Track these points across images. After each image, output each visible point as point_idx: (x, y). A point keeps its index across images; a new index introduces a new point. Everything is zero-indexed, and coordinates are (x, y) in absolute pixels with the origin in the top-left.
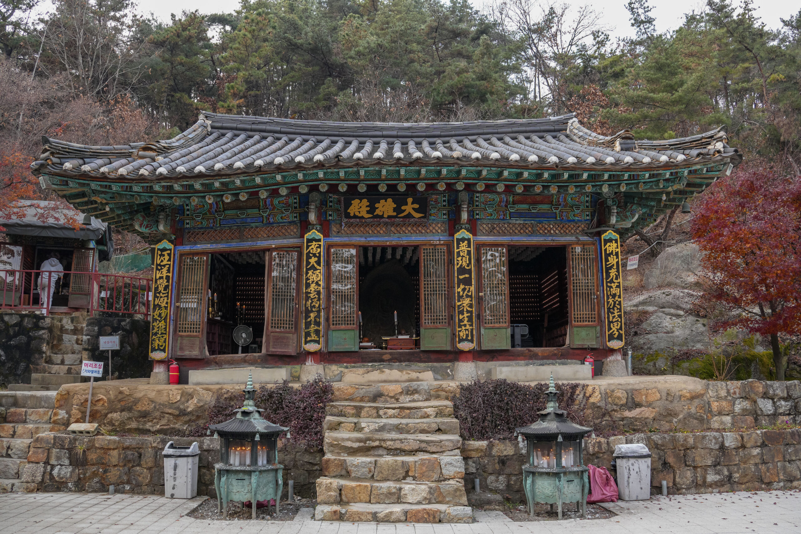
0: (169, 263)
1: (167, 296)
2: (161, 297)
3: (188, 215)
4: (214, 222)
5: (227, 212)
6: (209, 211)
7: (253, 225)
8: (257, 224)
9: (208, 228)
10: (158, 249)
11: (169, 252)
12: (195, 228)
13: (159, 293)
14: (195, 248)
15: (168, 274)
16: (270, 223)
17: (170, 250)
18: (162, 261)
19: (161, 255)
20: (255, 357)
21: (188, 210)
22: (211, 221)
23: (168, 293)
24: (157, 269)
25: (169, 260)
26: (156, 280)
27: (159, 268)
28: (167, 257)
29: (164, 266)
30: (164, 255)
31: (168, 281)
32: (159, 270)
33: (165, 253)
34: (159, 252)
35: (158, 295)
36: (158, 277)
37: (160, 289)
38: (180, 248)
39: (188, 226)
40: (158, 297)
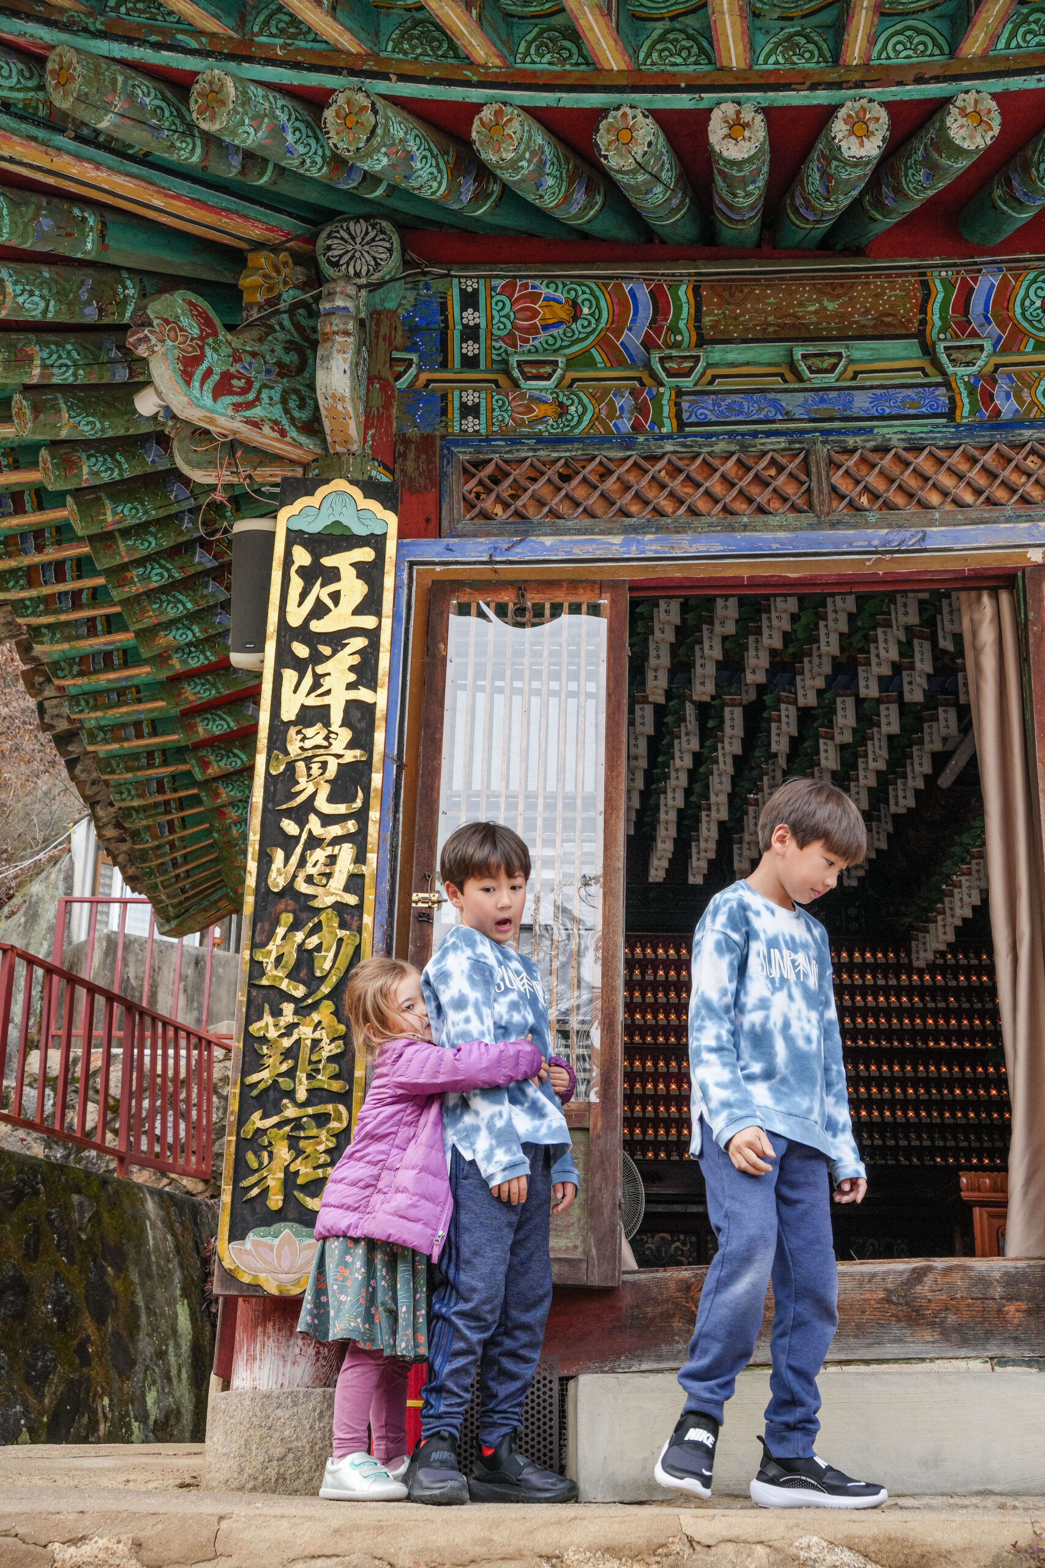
0: (368, 622)
1: (359, 839)
2: (314, 842)
3: (470, 362)
4: (642, 409)
5: (718, 353)
6: (604, 343)
7: (892, 433)
8: (917, 429)
9: (603, 441)
10: (295, 537)
11: (366, 554)
12: (515, 441)
13: (300, 815)
14: (521, 552)
15: (363, 694)
16: (995, 423)
17: (377, 542)
18: (320, 611)
19: (310, 575)
20: (983, 1281)
21: (471, 333)
22: (624, 401)
23: (361, 816)
24: (285, 658)
25: (370, 605)
26: (279, 731)
27: (301, 650)
28: (353, 589)
29: (337, 640)
30: (333, 575)
31: (362, 739)
32: (301, 666)
33: (342, 561)
34: (302, 557)
35: (290, 827)
36: (289, 712)
37: (305, 786)
38: (430, 550)
39: (470, 424)
40: (288, 843)
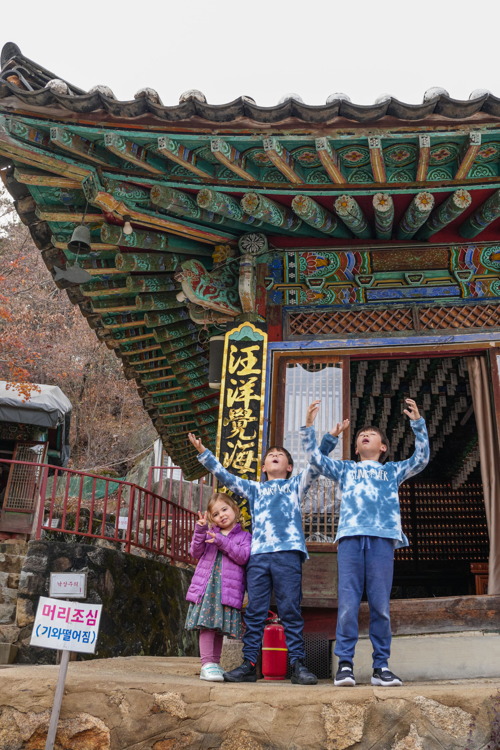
0: (258, 372)
1: (255, 449)
2: (239, 450)
3: (292, 280)
4: (353, 295)
5: (378, 275)
6: (339, 273)
7: (440, 302)
8: (449, 300)
9: (339, 306)
10: (231, 342)
11: (256, 348)
12: (308, 307)
13: (234, 440)
14: (311, 346)
15: (256, 397)
16: (476, 298)
17: (260, 343)
18: (240, 368)
19: (237, 355)
21: (292, 270)
22: (346, 292)
23: (256, 441)
24: (228, 385)
25: (258, 365)
26: (226, 411)
27: (234, 382)
28: (252, 360)
29: (246, 378)
30: (245, 355)
31: (256, 413)
32: (234, 388)
33: (248, 350)
34: (234, 349)
35: (230, 445)
36: (230, 404)
37: (236, 430)
38: (279, 346)
39: (292, 301)
40: (230, 450)
